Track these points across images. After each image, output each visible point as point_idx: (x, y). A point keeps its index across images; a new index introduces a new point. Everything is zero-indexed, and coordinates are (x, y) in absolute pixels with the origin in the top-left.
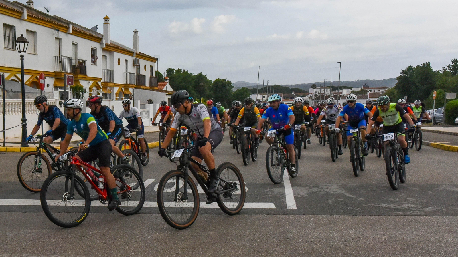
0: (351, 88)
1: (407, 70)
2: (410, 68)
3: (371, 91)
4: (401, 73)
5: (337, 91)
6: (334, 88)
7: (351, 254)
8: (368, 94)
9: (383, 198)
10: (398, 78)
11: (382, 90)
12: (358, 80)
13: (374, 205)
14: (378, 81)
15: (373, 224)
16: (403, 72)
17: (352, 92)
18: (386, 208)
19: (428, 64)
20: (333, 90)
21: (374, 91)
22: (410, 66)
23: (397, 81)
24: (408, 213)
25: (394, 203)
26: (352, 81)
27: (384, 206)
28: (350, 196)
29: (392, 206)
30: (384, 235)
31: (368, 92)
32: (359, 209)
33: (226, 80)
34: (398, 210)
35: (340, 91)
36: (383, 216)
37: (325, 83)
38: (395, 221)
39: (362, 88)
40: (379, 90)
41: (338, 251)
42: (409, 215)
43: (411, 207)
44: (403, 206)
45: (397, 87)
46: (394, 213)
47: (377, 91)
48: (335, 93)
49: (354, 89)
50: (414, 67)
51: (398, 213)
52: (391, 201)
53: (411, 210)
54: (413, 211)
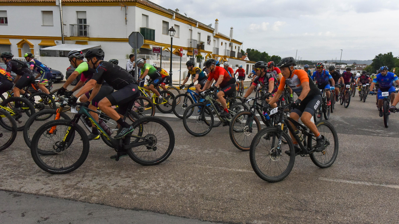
0: (346, 64)
1: (379, 56)
2: (380, 55)
3: (357, 66)
4: (375, 57)
5: (338, 65)
6: (337, 64)
7: (348, 156)
8: (356, 68)
9: (365, 126)
10: (373, 60)
11: (364, 66)
12: (351, 60)
13: (360, 129)
14: (362, 61)
15: (360, 140)
16: (377, 57)
17: (347, 66)
18: (367, 131)
19: (391, 53)
20: (336, 65)
21: (359, 66)
22: (380, 54)
23: (373, 62)
24: (380, 135)
25: (372, 128)
26: (347, 60)
27: (366, 130)
28: (346, 123)
29: (371, 130)
30: (366, 146)
31: (356, 67)
32: (352, 131)
33: (278, 56)
34: (374, 133)
35: (341, 66)
36: (365, 136)
37: (332, 61)
38: (372, 139)
39: (353, 64)
40: (362, 66)
41: (341, 153)
42: (380, 136)
43: (382, 132)
44: (376, 131)
45: (372, 65)
46: (372, 134)
47: (361, 66)
48: (337, 66)
49: (348, 65)
50: (383, 54)
51: (374, 134)
52: (370, 127)
53: (381, 133)
54: (383, 134)
